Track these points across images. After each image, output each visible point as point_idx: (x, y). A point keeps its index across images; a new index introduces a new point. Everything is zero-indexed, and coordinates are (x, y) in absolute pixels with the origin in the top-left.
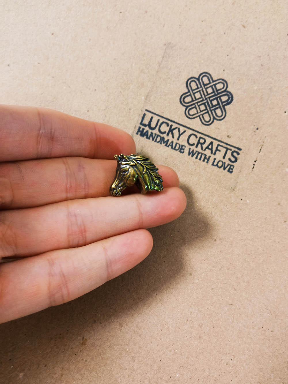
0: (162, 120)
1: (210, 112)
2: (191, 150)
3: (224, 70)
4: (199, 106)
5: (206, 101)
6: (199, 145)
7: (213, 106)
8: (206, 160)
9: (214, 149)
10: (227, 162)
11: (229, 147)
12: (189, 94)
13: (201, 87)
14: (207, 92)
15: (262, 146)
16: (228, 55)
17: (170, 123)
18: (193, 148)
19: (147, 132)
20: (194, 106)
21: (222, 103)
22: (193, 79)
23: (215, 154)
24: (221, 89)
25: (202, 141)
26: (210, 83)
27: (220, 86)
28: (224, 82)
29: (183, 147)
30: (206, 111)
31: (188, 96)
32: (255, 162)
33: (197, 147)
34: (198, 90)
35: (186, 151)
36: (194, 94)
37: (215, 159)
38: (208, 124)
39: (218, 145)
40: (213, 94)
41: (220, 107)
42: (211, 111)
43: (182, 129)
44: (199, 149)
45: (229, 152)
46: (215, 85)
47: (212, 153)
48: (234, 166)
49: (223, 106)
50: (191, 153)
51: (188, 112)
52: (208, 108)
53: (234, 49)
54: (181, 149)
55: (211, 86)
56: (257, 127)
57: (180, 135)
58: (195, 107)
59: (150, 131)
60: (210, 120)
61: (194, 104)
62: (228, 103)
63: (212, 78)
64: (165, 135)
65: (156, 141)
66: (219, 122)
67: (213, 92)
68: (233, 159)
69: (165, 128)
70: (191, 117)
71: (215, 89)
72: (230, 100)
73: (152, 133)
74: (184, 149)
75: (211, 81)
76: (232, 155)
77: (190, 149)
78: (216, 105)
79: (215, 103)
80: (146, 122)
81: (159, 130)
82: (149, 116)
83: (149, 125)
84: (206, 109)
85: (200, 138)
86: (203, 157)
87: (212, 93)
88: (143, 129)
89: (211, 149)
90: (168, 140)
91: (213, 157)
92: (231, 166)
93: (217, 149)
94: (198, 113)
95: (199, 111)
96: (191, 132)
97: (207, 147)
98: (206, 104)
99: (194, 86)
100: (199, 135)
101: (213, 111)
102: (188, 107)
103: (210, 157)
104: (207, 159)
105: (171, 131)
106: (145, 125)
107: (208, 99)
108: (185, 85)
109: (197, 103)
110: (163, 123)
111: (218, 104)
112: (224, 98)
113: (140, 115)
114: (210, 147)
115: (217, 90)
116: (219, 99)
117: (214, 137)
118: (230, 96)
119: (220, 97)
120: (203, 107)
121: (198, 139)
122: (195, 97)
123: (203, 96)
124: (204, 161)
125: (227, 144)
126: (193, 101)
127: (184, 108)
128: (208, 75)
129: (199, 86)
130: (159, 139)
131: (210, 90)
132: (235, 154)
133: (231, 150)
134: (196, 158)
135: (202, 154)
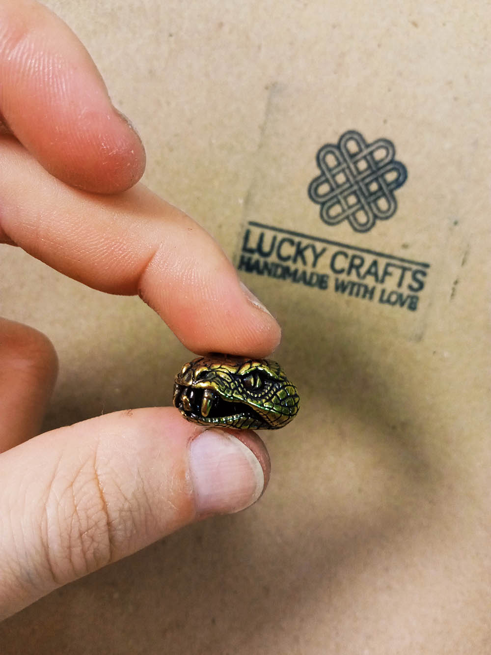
0: (280, 236)
1: (367, 207)
2: (340, 281)
3: (385, 122)
4: (345, 198)
5: (355, 188)
6: (354, 272)
7: (371, 194)
8: (368, 295)
9: (381, 273)
10: (405, 291)
11: (406, 265)
12: (323, 179)
13: (345, 160)
14: (357, 169)
15: (467, 253)
16: (389, 90)
17: (297, 239)
18: (343, 277)
19: (257, 262)
20: (335, 200)
21: (388, 185)
22: (329, 149)
23: (382, 281)
24: (382, 160)
25: (357, 262)
26: (361, 150)
27: (380, 154)
28: (388, 144)
29: (325, 279)
30: (358, 206)
31: (322, 183)
32: (456, 283)
33: (349, 273)
34: (340, 168)
35: (331, 284)
36: (334, 176)
37: (383, 291)
38: (365, 229)
39: (388, 265)
40: (368, 172)
41: (384, 195)
42: (369, 204)
43: (319, 246)
44: (354, 277)
45: (408, 275)
46: (371, 153)
47: (377, 280)
48: (417, 298)
49: (389, 192)
50: (341, 287)
51: (327, 213)
52: (363, 200)
53: (400, 74)
54: (322, 282)
55: (365, 158)
56: (454, 221)
57: (317, 256)
58: (339, 202)
59: (262, 260)
60: (368, 221)
61: (336, 196)
62: (399, 183)
63: (363, 140)
64: (289, 263)
65: (275, 276)
66: (384, 222)
67: (369, 167)
68: (416, 285)
69: (288, 250)
70: (332, 221)
71: (371, 163)
72: (401, 178)
73: (266, 264)
74: (326, 282)
75: (363, 146)
76: (414, 278)
77: (337, 280)
78: (375, 193)
79: (374, 187)
80: (253, 244)
81: (279, 256)
82: (256, 232)
83: (259, 249)
84: (359, 201)
85: (354, 257)
86: (362, 290)
87: (366, 170)
88: (250, 259)
89: (376, 275)
90: (296, 271)
91: (379, 287)
92: (412, 297)
93: (386, 273)
94: (344, 211)
95: (346, 207)
96: (335, 249)
97: (369, 272)
98: (358, 193)
99: (331, 160)
100: (351, 253)
101: (373, 205)
102: (325, 204)
103: (374, 289)
104: (369, 293)
105: (300, 252)
106: (251, 251)
107: (361, 184)
108: (314, 163)
109: (341, 193)
110: (283, 241)
111: (380, 188)
112: (391, 177)
113: (239, 234)
114: (373, 270)
115: (377, 163)
116: (380, 180)
117: (378, 249)
118: (401, 171)
119: (382, 175)
120: (352, 200)
121: (349, 260)
122: (336, 182)
123: (351, 178)
124: (364, 296)
125: (402, 260)
126: (332, 190)
127: (317, 208)
128: (356, 137)
129: (341, 159)
130: (279, 271)
131: (362, 165)
132: (419, 276)
133: (409, 269)
134: (351, 293)
135: (360, 285)
